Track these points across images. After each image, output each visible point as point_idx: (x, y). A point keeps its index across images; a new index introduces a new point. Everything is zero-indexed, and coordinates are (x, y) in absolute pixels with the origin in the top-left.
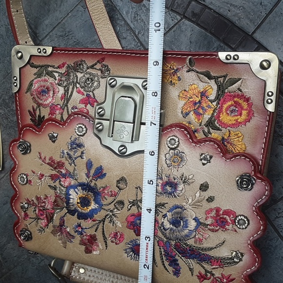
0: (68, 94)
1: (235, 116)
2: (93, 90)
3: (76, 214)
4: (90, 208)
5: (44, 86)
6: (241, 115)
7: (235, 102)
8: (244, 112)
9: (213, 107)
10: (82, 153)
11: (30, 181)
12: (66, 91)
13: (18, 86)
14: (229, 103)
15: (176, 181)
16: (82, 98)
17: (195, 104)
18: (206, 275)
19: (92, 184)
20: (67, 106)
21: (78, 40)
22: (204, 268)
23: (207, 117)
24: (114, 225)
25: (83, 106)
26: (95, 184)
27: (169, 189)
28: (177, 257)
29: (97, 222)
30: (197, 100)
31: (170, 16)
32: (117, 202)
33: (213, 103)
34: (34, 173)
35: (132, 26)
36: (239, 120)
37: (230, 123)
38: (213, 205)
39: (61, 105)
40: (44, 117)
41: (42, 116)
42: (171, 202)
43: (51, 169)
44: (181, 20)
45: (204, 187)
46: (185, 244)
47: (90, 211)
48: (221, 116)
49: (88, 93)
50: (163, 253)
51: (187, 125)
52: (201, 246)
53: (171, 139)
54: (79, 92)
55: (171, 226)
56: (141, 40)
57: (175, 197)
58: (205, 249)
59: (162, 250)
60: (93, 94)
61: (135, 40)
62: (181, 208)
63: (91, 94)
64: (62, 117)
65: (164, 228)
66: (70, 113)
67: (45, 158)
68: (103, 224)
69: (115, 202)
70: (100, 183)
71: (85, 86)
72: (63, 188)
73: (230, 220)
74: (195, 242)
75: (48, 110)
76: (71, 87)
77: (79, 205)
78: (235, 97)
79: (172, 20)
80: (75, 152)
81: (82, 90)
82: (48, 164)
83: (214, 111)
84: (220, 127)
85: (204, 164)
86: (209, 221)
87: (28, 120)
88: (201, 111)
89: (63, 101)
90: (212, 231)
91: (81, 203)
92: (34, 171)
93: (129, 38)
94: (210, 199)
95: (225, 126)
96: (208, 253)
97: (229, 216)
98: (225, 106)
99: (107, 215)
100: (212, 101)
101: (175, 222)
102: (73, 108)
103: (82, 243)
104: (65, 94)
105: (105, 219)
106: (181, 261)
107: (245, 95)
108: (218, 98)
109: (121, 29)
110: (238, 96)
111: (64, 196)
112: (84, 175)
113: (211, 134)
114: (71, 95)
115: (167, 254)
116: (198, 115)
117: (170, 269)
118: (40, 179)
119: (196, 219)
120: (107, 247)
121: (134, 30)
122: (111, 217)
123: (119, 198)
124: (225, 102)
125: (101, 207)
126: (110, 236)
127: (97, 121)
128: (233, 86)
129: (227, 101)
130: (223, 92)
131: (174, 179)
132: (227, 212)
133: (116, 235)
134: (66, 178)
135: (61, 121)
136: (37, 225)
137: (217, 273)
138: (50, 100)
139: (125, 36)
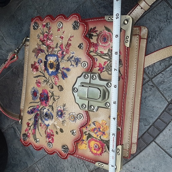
0: (104, 56)
1: (94, 148)
2: (107, 71)
3: (46, 61)
4: (49, 69)
5: (108, 40)
6: (94, 149)
7: (100, 148)
8: (95, 152)
9: (98, 137)
10: (73, 66)
11: (59, 30)
12: (105, 55)
13: (108, 21)
14: (100, 145)
15: (63, 117)
16: (102, 64)
17: (99, 129)
18: (29, 126)
19: (59, 71)
20: (97, 55)
21: (163, 30)
22: (31, 126)
23: (93, 134)
24: (43, 82)
25: (98, 65)
26: (60, 73)
27: (60, 113)
28: (34, 114)
29: (44, 72)
30: (101, 130)
31: (171, 95)
32: (52, 85)
33: (99, 138)
34: (63, 33)
35: (168, 69)
36: (92, 149)
37: (90, 145)
38: (55, 134)
39: (97, 52)
40: (92, 39)
41: (92, 37)
42: (54, 114)
43: (65, 45)
44: (167, 101)
45: (61, 131)
46: (39, 118)
47: (48, 69)
48: (94, 141)
49: (105, 68)
50: (35, 107)
51: (89, 124)
52: (39, 126)
53: (81, 116)
54: (105, 63)
55: (45, 113)
56: (158, 76)
57: (57, 116)
58: (38, 127)
59: (36, 107)
60: (105, 71)
61: (159, 71)
62: (52, 119)
63: (105, 70)
64: (91, 52)
65: (44, 109)
66: (94, 57)
67: (71, 40)
68: (43, 76)
69: (53, 84)
70: (60, 75)
71: (108, 67)
72: (57, 52)
73: (50, 140)
74: (40, 123)
75: (95, 42)
76: (107, 57)
77: (50, 62)
78: (102, 148)
79: (168, 96)
80: (73, 61)
81: (106, 65)
82: (68, 42)
83: (96, 138)
84: (88, 140)
85: (71, 131)
86: (48, 131)
87: (91, 26)
88: (95, 132)
89: (100, 53)
90: (45, 132)
91: (51, 64)
92: (65, 33)
93: (160, 67)
94: (57, 133)
95: (89, 143)
96: (37, 128)
97: (51, 140)
98: (98, 143)
99: (47, 79)
100: (100, 137)
101: (46, 115)
102: (96, 59)
103: (35, 63)
104: (104, 54)
105: (45, 77)
106: (33, 115)
107: (103, 154)
108: (102, 140)
109: (167, 61)
110: (102, 150)
111: (53, 53)
112: (63, 66)
113: (85, 135)
114: (103, 58)
115: (34, 109)
116: (94, 130)
117: (29, 110)
118: (60, 37)
119: (49, 125)
120: (34, 77)
121: (165, 71)
122: (46, 81)
123: (54, 86)
124: (100, 143)
125: (50, 75)
126: (39, 79)
127: (89, 75)
128: (107, 149)
129: (101, 144)
130: (105, 143)
131: (64, 117)
132: (53, 139)
133: (39, 83)
134: (61, 54)
135: (89, 51)
136: (40, 33)
137: (30, 132)
138: (101, 44)
139: (161, 64)
